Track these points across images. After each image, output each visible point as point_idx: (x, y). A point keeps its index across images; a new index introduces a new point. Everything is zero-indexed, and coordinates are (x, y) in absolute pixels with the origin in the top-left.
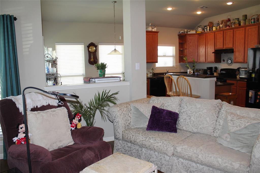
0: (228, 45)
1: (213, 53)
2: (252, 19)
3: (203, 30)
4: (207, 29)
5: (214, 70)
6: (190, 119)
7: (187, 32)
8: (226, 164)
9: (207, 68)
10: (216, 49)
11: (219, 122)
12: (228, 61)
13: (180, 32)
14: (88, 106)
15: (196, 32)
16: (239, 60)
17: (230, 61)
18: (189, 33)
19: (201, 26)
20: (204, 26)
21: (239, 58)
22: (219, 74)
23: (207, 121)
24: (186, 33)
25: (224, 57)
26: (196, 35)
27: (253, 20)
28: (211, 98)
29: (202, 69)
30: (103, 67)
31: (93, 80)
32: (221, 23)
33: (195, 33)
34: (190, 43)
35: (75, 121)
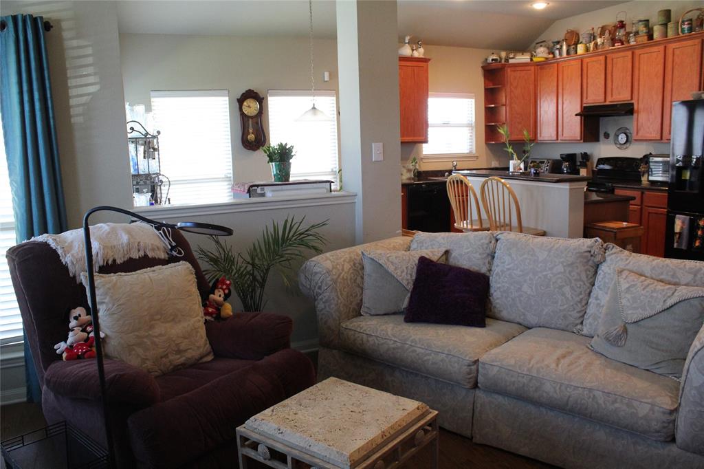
1: (576, 115)
2: (683, 22)
3: (549, 53)
4: (561, 49)
5: (580, 162)
6: (519, 289)
7: (507, 60)
8: (617, 405)
9: (561, 157)
10: (585, 105)
11: (597, 298)
12: (618, 136)
13: (486, 59)
14: (249, 259)
15: (531, 60)
16: (648, 135)
17: (622, 138)
18: (511, 61)
19: (544, 41)
20: (553, 43)
21: (649, 128)
22: (593, 171)
23: (563, 294)
24: (503, 61)
25: (607, 125)
26: (533, 68)
27: (686, 23)
28: (572, 235)
29: (548, 160)
30: (283, 156)
31: (259, 190)
32: (599, 32)
33: (529, 61)
34: (516, 87)
35: (218, 296)
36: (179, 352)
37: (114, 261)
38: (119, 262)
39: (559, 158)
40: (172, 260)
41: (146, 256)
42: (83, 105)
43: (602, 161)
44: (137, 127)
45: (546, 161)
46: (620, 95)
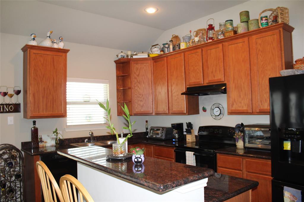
0: (214, 77)
1: (182, 94)
2: (262, 19)
3: (161, 51)
4: (169, 47)
5: (186, 129)
7: (132, 56)
9: (172, 126)
10: (188, 87)
12: (213, 110)
13: (117, 56)
15: (149, 56)
16: (240, 109)
17: (217, 111)
18: (134, 57)
19: (158, 44)
20: (163, 44)
21: (241, 103)
22: (196, 136)
24: (129, 57)
25: (204, 101)
26: (149, 62)
27: (264, 19)
29: (163, 128)
32: (195, 35)
33: (147, 56)
34: (138, 76)
39: (170, 126)
43: (201, 129)
45: (161, 128)
46: (218, 77)
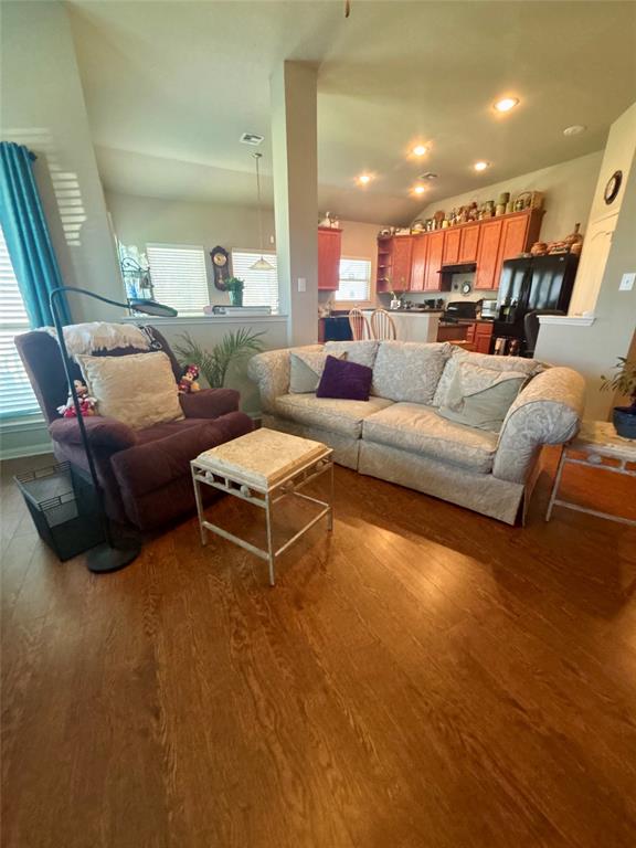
1: (437, 272)
3: (423, 228)
4: (431, 225)
5: (437, 305)
6: (391, 377)
7: (394, 233)
8: (455, 449)
9: (425, 302)
10: (443, 265)
11: (444, 382)
12: (464, 287)
13: (381, 233)
14: (212, 354)
15: (411, 233)
16: (484, 286)
17: (466, 289)
18: (397, 234)
19: (421, 219)
20: (426, 220)
21: (485, 281)
22: (445, 312)
23: (421, 380)
24: (392, 234)
25: (458, 280)
26: (411, 239)
28: (430, 341)
30: (238, 287)
31: (221, 310)
32: (458, 212)
33: (409, 234)
34: (399, 253)
35: (188, 377)
36: (158, 413)
37: (105, 348)
38: (108, 349)
40: (153, 350)
41: (131, 347)
42: (76, 231)
43: (451, 304)
44: (132, 263)
46: (468, 258)
